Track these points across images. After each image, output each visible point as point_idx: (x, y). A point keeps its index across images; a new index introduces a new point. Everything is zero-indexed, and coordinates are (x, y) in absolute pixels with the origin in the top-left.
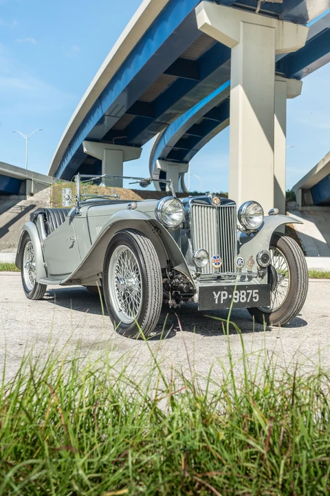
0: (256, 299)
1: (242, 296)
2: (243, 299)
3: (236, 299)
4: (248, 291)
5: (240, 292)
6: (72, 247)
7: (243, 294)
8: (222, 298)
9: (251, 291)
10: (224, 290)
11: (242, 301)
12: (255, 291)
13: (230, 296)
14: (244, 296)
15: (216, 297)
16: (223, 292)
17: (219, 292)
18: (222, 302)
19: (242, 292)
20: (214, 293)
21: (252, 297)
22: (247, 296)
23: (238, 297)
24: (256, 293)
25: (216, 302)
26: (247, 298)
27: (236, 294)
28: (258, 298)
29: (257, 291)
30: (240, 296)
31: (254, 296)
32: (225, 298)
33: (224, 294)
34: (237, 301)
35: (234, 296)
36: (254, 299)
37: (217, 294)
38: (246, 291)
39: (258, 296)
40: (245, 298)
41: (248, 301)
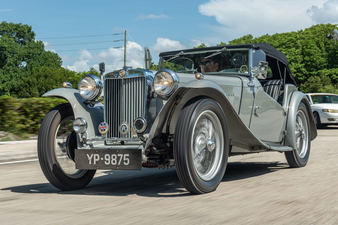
0: (126, 161)
1: (113, 159)
2: (114, 161)
3: (107, 162)
4: (119, 155)
5: (111, 156)
7: (114, 157)
8: (95, 160)
9: (121, 155)
10: (96, 153)
11: (113, 164)
12: (125, 155)
13: (102, 159)
14: (115, 159)
15: (90, 158)
16: (95, 155)
17: (92, 155)
18: (95, 163)
19: (113, 156)
20: (88, 155)
21: (123, 161)
22: (118, 158)
23: (109, 159)
24: (126, 157)
25: (90, 163)
26: (118, 162)
27: (107, 157)
28: (128, 161)
29: (128, 155)
30: (111, 159)
31: (125, 159)
32: (98, 160)
33: (97, 157)
34: (108, 164)
35: (106, 159)
36: (125, 163)
37: (90, 156)
38: (117, 156)
39: (129, 160)
40: (116, 161)
41: (119, 164)
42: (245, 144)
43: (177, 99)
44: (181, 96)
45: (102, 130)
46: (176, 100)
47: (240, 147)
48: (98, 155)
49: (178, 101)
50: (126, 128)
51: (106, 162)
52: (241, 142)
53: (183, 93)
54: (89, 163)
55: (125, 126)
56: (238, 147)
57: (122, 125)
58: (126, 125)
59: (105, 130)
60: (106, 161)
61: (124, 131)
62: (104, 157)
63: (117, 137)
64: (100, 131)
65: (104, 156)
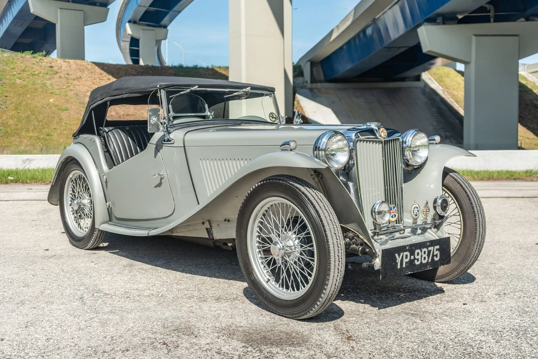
0: (437, 256)
1: (424, 256)
2: (425, 258)
3: (418, 260)
4: (429, 249)
5: (421, 251)
6: (159, 185)
7: (425, 253)
8: (405, 260)
9: (431, 248)
10: (406, 251)
11: (423, 262)
12: (436, 248)
13: (412, 257)
14: (426, 256)
15: (399, 260)
16: (405, 253)
17: (402, 254)
18: (404, 266)
19: (423, 250)
20: (397, 255)
21: (433, 256)
22: (429, 252)
23: (419, 257)
24: (437, 250)
25: (399, 267)
26: (429, 257)
27: (418, 254)
28: (439, 255)
29: (438, 247)
30: (422, 256)
31: (435, 253)
32: (408, 260)
33: (407, 256)
34: (419, 263)
35: (416, 257)
36: (435, 257)
37: (399, 256)
38: (428, 249)
39: (439, 253)
41: (430, 261)
48: (408, 253)
51: (416, 261)
54: (397, 267)
62: (414, 255)
65: (414, 253)
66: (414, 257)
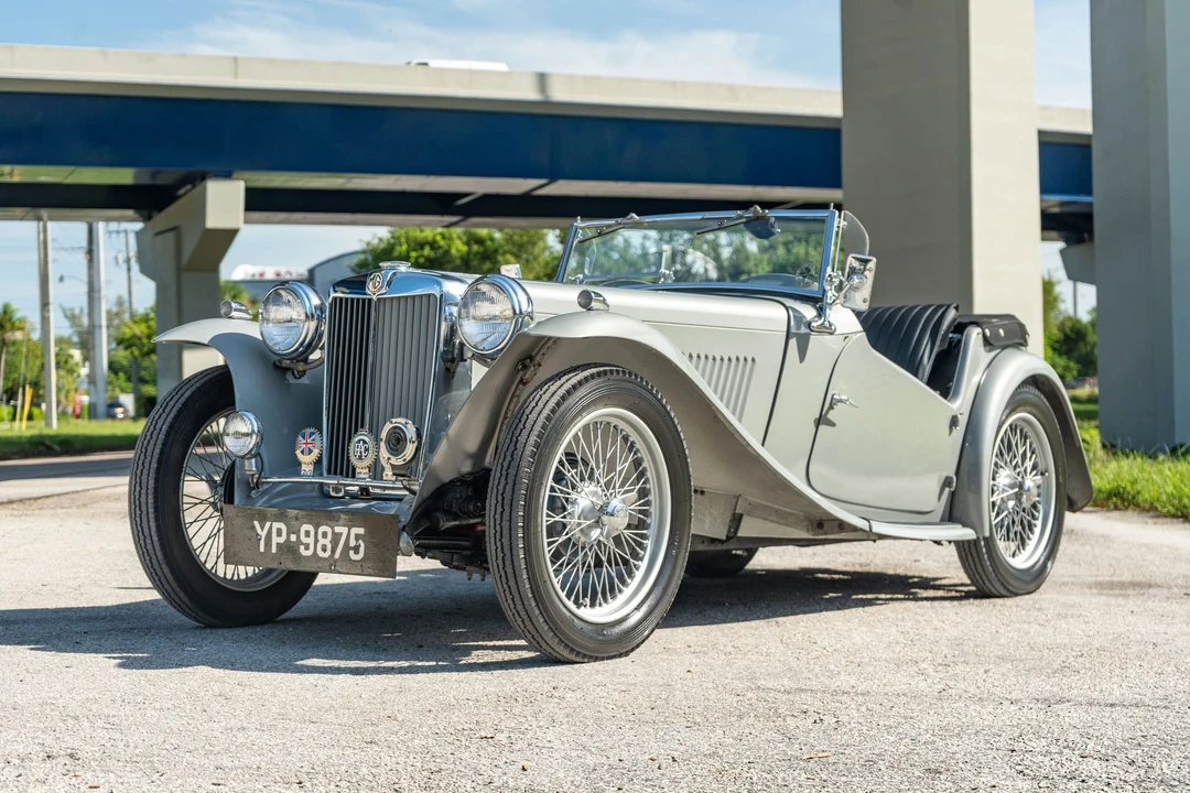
0: (357, 552)
1: (322, 541)
2: (324, 548)
3: (307, 547)
4: (338, 529)
5: (316, 528)
7: (325, 535)
8: (275, 540)
9: (344, 530)
10: (278, 520)
11: (320, 553)
12: (355, 531)
13: (293, 538)
14: (327, 542)
15: (262, 534)
16: (276, 525)
17: (268, 524)
18: (274, 550)
19: (323, 528)
20: (256, 523)
21: (347, 547)
22: (336, 537)
23: (311, 541)
24: (357, 537)
25: (262, 549)
26: (333, 551)
27: (307, 534)
28: (362, 549)
29: (361, 531)
30: (316, 541)
31: (353, 543)
32: (282, 540)
33: (279, 532)
34: (309, 553)
35: (303, 538)
36: (351, 552)
37: (262, 529)
38: (333, 530)
39: (362, 545)
40: (329, 547)
41: (337, 556)
42: (792, 514)
43: (525, 367)
44: (538, 358)
45: (302, 452)
46: (522, 369)
47: (772, 521)
48: (282, 526)
49: (527, 376)
50: (367, 450)
51: (302, 548)
52: (777, 507)
53: (544, 350)
54: (259, 549)
55: (365, 442)
56: (767, 519)
57: (356, 439)
58: (367, 439)
59: (310, 452)
60: (302, 544)
61: (360, 458)
62: (297, 533)
63: (341, 474)
64: (298, 452)
65: (299, 531)
66: (298, 537)
